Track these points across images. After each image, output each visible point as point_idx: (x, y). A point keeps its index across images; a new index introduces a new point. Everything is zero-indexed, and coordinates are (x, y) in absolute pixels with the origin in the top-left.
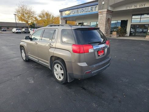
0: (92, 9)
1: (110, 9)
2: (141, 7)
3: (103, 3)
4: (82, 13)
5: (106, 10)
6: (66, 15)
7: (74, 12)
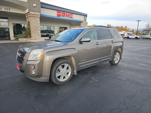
2: (6, 11)
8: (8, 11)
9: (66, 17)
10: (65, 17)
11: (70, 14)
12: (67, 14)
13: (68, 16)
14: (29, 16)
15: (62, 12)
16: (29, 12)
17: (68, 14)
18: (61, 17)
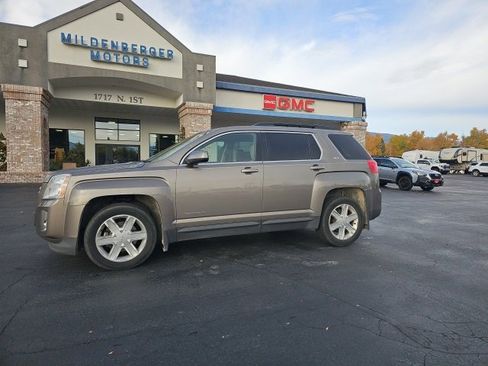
1: (50, 90)
2: (133, 104)
3: (23, 63)
5: (39, 90)
8: (138, 104)
9: (293, 112)
10: (288, 111)
11: (305, 100)
12: (294, 102)
13: (298, 107)
14: (184, 113)
15: (278, 97)
16: (184, 104)
17: (297, 101)
18: (277, 110)
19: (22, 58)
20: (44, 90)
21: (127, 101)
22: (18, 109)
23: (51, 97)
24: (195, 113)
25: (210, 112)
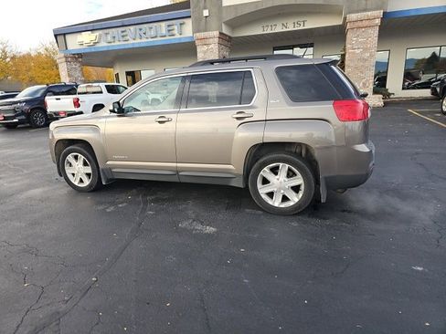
0: (170, 28)
1: (225, 30)
2: (296, 29)
3: (206, 13)
4: (138, 41)
5: (216, 33)
6: (81, 47)
7: (109, 38)
19: (205, 8)
20: (221, 33)
21: (291, 28)
22: (205, 52)
23: (229, 37)
24: (362, 26)
25: (378, 21)
